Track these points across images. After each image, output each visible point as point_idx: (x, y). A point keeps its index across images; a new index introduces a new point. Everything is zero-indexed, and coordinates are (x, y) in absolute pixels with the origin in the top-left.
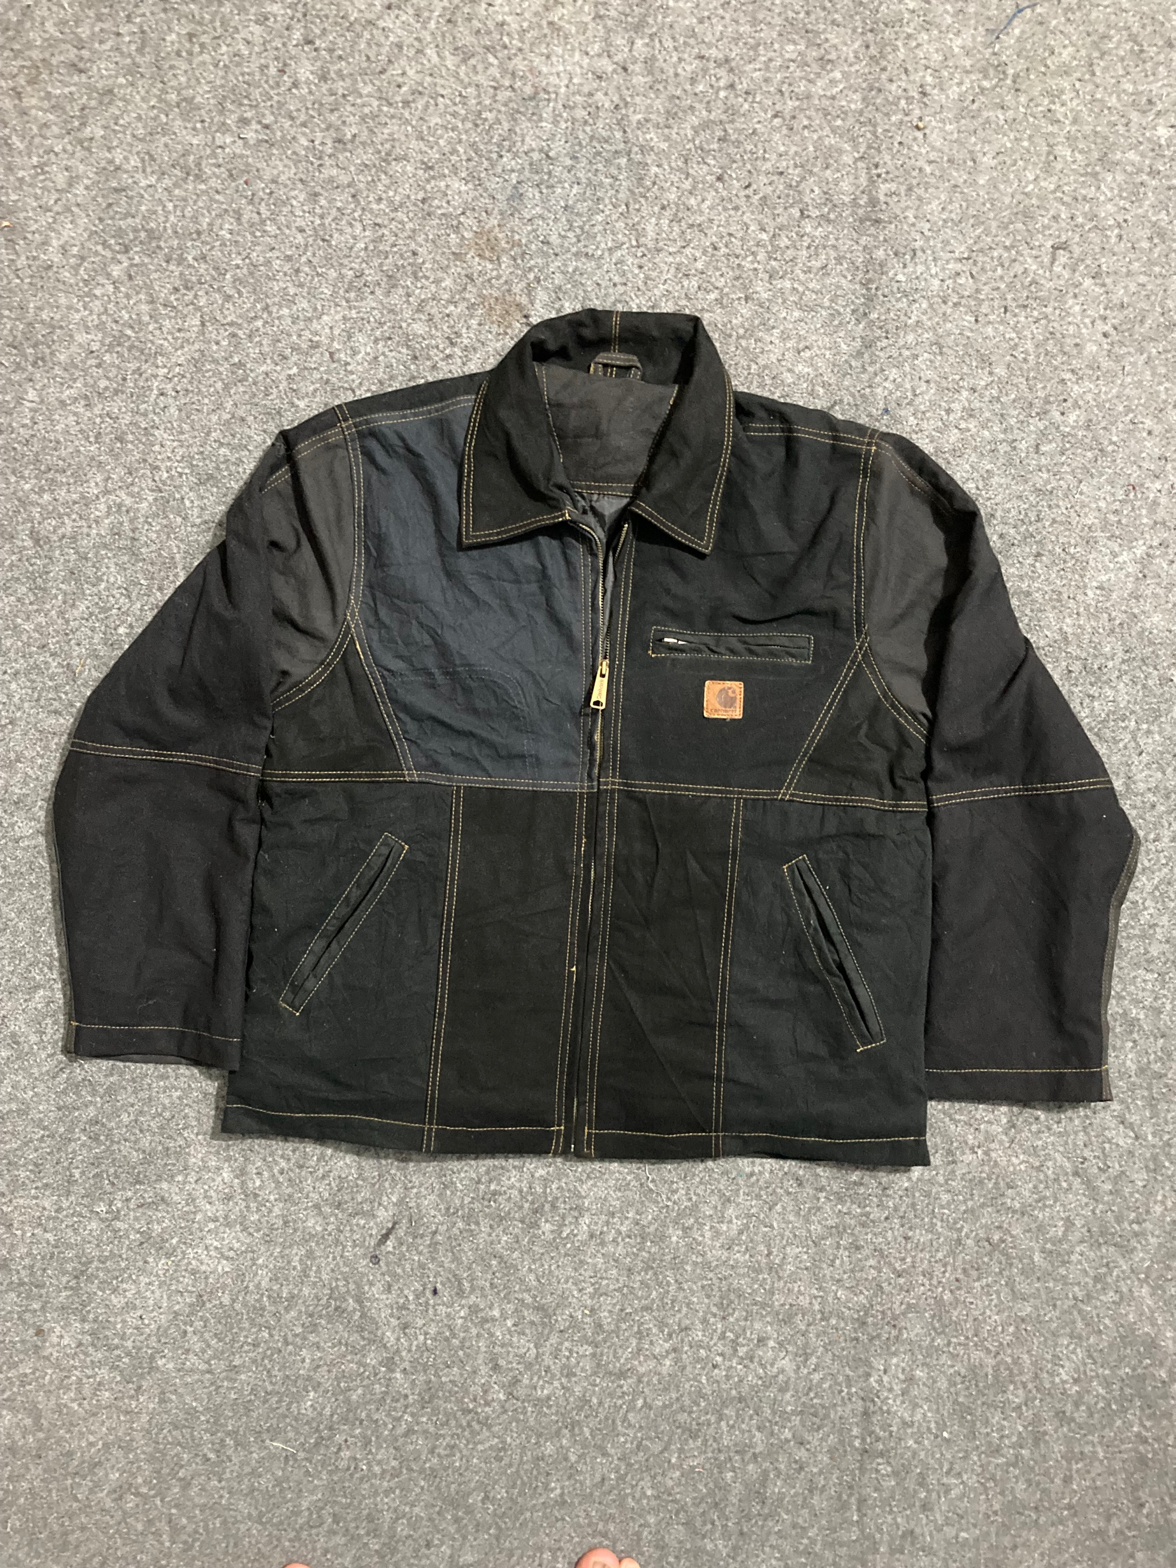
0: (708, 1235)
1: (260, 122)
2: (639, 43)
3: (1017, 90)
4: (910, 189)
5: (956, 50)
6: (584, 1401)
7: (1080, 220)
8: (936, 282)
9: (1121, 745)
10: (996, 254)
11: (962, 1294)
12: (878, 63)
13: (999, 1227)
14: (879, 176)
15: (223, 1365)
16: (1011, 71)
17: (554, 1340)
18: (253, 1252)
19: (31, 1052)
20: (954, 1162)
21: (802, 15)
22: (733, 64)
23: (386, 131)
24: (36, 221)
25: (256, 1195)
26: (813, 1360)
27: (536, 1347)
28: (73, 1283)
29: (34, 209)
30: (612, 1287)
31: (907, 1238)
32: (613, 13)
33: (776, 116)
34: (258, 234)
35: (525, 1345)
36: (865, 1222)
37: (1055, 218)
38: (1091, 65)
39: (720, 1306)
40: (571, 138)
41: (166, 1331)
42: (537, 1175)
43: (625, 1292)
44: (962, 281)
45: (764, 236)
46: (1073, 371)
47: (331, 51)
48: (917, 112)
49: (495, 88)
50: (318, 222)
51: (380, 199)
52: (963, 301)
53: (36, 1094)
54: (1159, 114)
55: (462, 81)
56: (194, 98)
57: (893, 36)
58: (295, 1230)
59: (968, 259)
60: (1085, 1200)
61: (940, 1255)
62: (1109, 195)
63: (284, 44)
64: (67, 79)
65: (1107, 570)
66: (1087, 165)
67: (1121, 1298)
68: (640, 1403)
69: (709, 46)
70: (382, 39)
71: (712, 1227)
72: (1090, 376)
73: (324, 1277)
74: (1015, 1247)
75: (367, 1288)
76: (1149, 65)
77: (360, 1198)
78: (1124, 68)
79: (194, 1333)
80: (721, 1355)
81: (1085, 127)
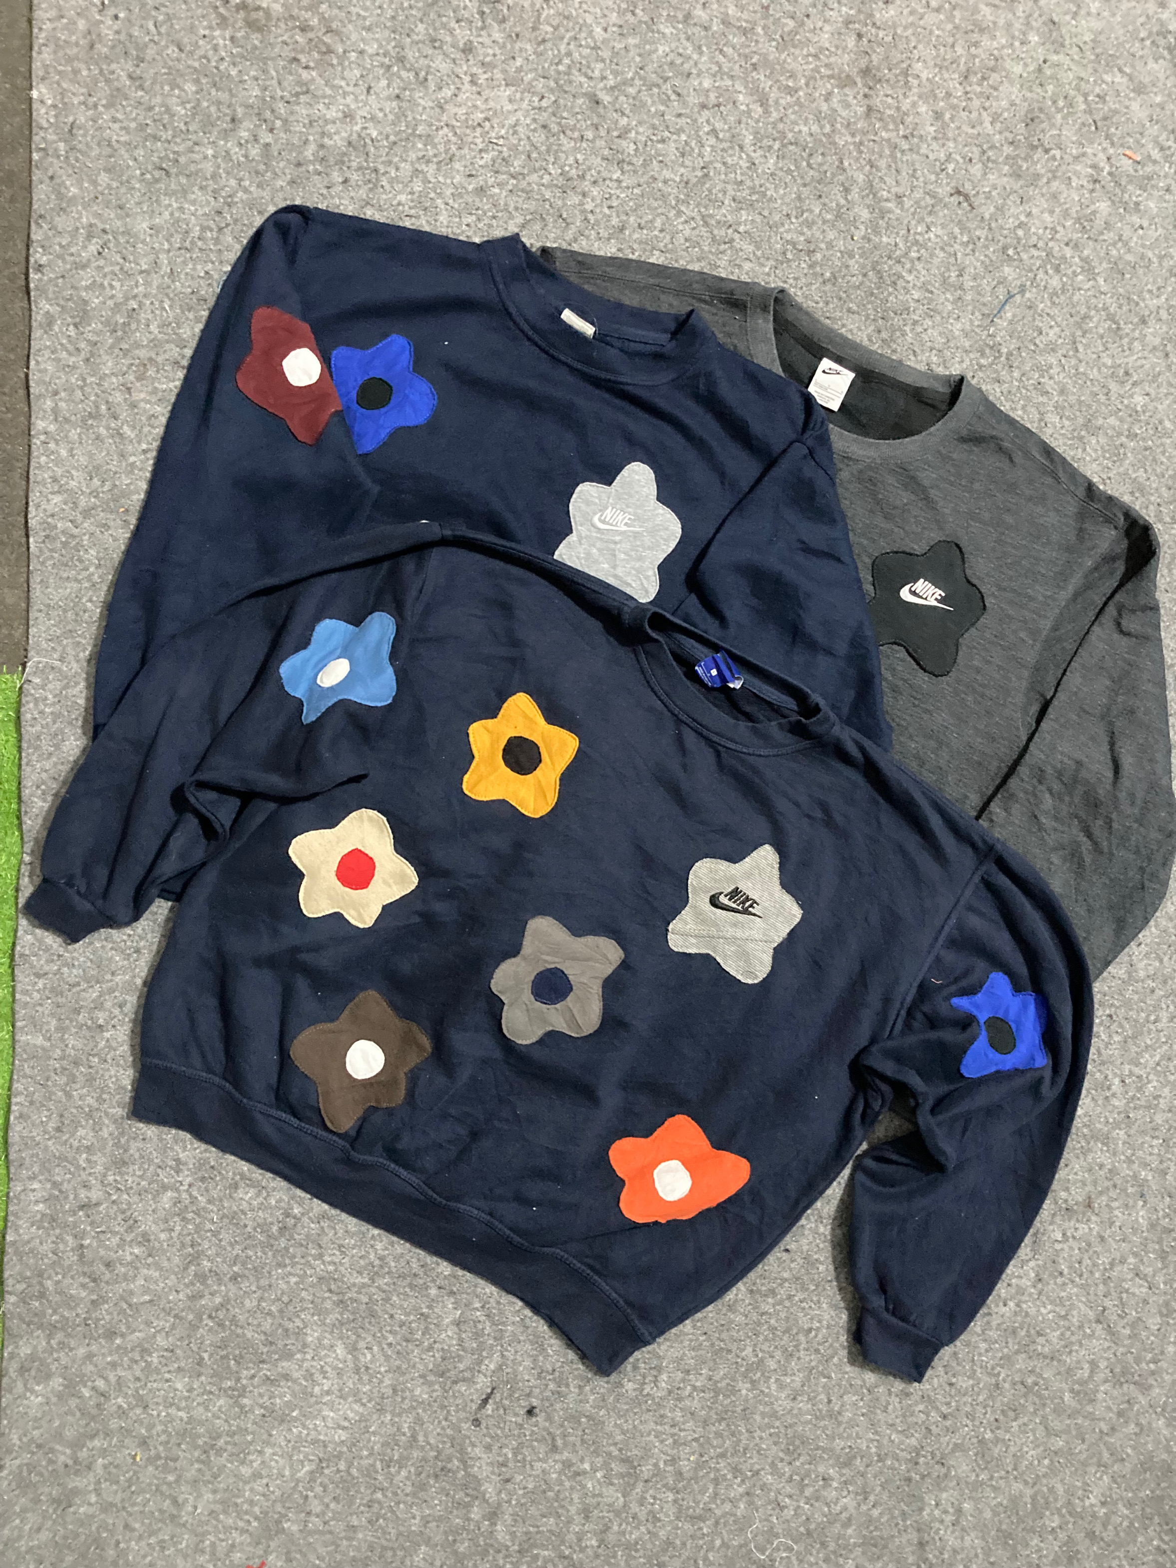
0: (774, 1387)
3: (1011, 367)
5: (957, 333)
6: (669, 1543)
11: (1001, 1433)
13: (1032, 1372)
15: (342, 1525)
16: (1004, 350)
17: (639, 1488)
18: (366, 1420)
21: (821, 305)
25: (367, 1368)
26: (872, 1498)
27: (623, 1495)
28: (203, 1457)
30: (690, 1438)
31: (951, 1384)
35: (613, 1495)
38: (1075, 343)
39: (787, 1451)
43: (703, 1443)
53: (167, 1286)
54: (1135, 384)
57: (902, 323)
58: (404, 1399)
60: (1107, 1344)
61: (981, 1398)
66: (1074, 430)
67: (1142, 1430)
68: (718, 1543)
71: (777, 1380)
73: (432, 1440)
74: (1047, 1389)
75: (469, 1449)
76: (1125, 341)
77: (461, 1366)
78: (1104, 345)
79: (315, 1497)
80: (790, 1497)
81: (1071, 397)
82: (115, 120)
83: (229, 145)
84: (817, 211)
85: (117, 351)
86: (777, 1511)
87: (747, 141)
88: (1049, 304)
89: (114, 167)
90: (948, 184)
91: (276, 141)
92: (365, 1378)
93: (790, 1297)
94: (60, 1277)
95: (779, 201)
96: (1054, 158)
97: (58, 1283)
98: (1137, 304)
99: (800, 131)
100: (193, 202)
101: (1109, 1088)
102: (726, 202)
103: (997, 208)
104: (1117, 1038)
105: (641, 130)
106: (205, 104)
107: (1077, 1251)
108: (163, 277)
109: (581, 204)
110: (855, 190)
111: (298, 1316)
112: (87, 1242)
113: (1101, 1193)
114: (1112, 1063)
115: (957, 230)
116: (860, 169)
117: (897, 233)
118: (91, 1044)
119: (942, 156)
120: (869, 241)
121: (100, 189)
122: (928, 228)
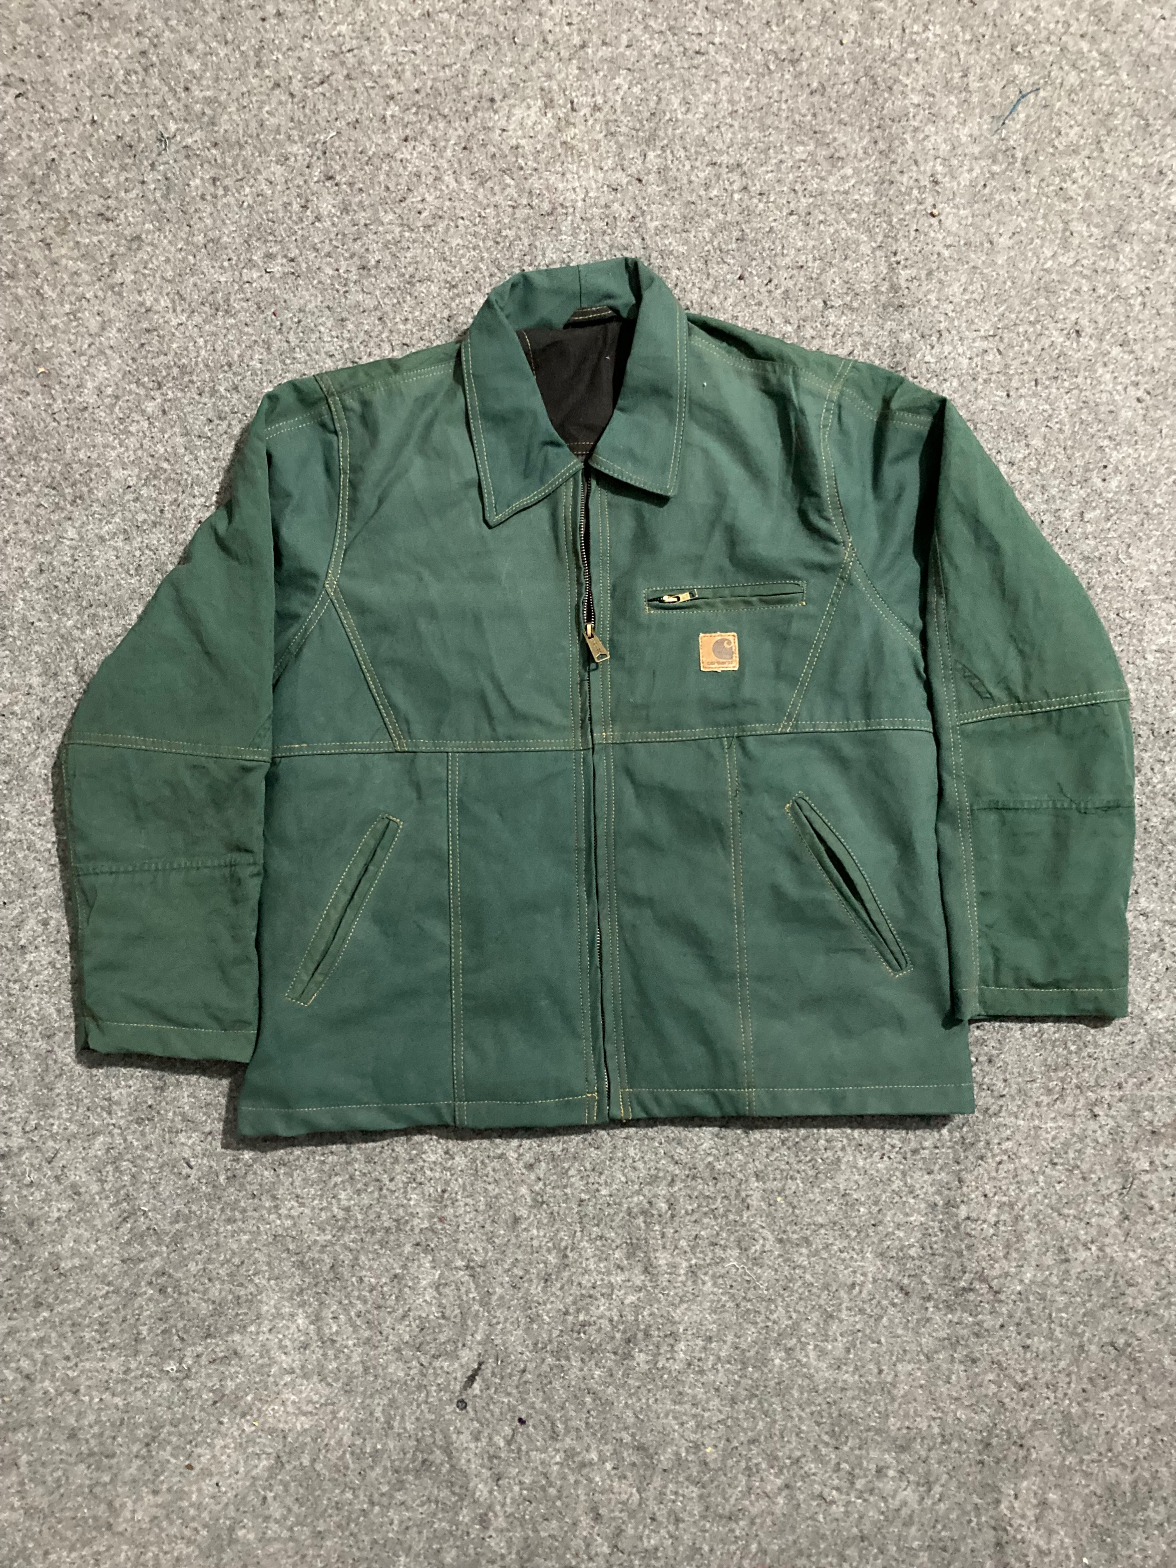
0: (812, 1355)
1: (285, 256)
2: (651, 155)
3: (1027, 172)
4: (930, 273)
5: (964, 139)
6: (694, 1549)
7: (1102, 291)
8: (965, 362)
10: (1021, 330)
11: (1090, 1406)
12: (887, 157)
13: (1123, 1330)
14: (898, 263)
15: (306, 1531)
16: (1019, 155)
17: (657, 1482)
19: (92, 1203)
20: (1067, 1260)
21: (809, 118)
22: (745, 168)
23: (408, 255)
24: (71, 366)
25: (333, 1341)
26: (937, 1489)
27: (638, 1491)
28: (144, 1451)
29: (68, 354)
30: (715, 1420)
31: (1026, 1347)
32: (624, 129)
33: (791, 213)
34: (288, 361)
35: (627, 1491)
36: (979, 1332)
37: (1077, 291)
38: (1099, 142)
39: (832, 1434)
40: (591, 249)
41: (244, 1498)
42: (627, 1302)
43: (730, 1425)
44: (990, 357)
45: (789, 328)
46: (1110, 437)
47: (351, 185)
48: (930, 201)
49: (514, 207)
50: (346, 346)
51: (407, 320)
52: (993, 377)
53: (100, 1248)
54: (1171, 183)
55: (480, 203)
56: (220, 238)
57: (901, 131)
58: (376, 1376)
59: (994, 336)
61: (1062, 1364)
62: (1129, 265)
63: (305, 182)
64: (96, 228)
65: (1165, 632)
66: (1105, 238)
68: (754, 1547)
69: (720, 152)
70: (401, 170)
71: (816, 1346)
72: (1128, 442)
73: (409, 1426)
74: (1142, 1351)
75: (454, 1437)
76: (1156, 138)
77: (442, 1338)
78: (1133, 143)
79: (275, 1498)
80: (838, 1489)
81: (1098, 202)
84: (801, 17)
85: (35, 205)
86: (824, 1506)
88: (1066, 101)
89: (32, 15)
92: (331, 1353)
93: (827, 1247)
95: (757, 9)
98: (1166, 97)
100: (116, 46)
102: (698, 12)
107: (1168, 1183)
108: (84, 125)
109: (538, 24)
111: (251, 1281)
115: (958, 28)
117: (891, 34)
120: (860, 45)
121: (19, 40)
122: (926, 28)
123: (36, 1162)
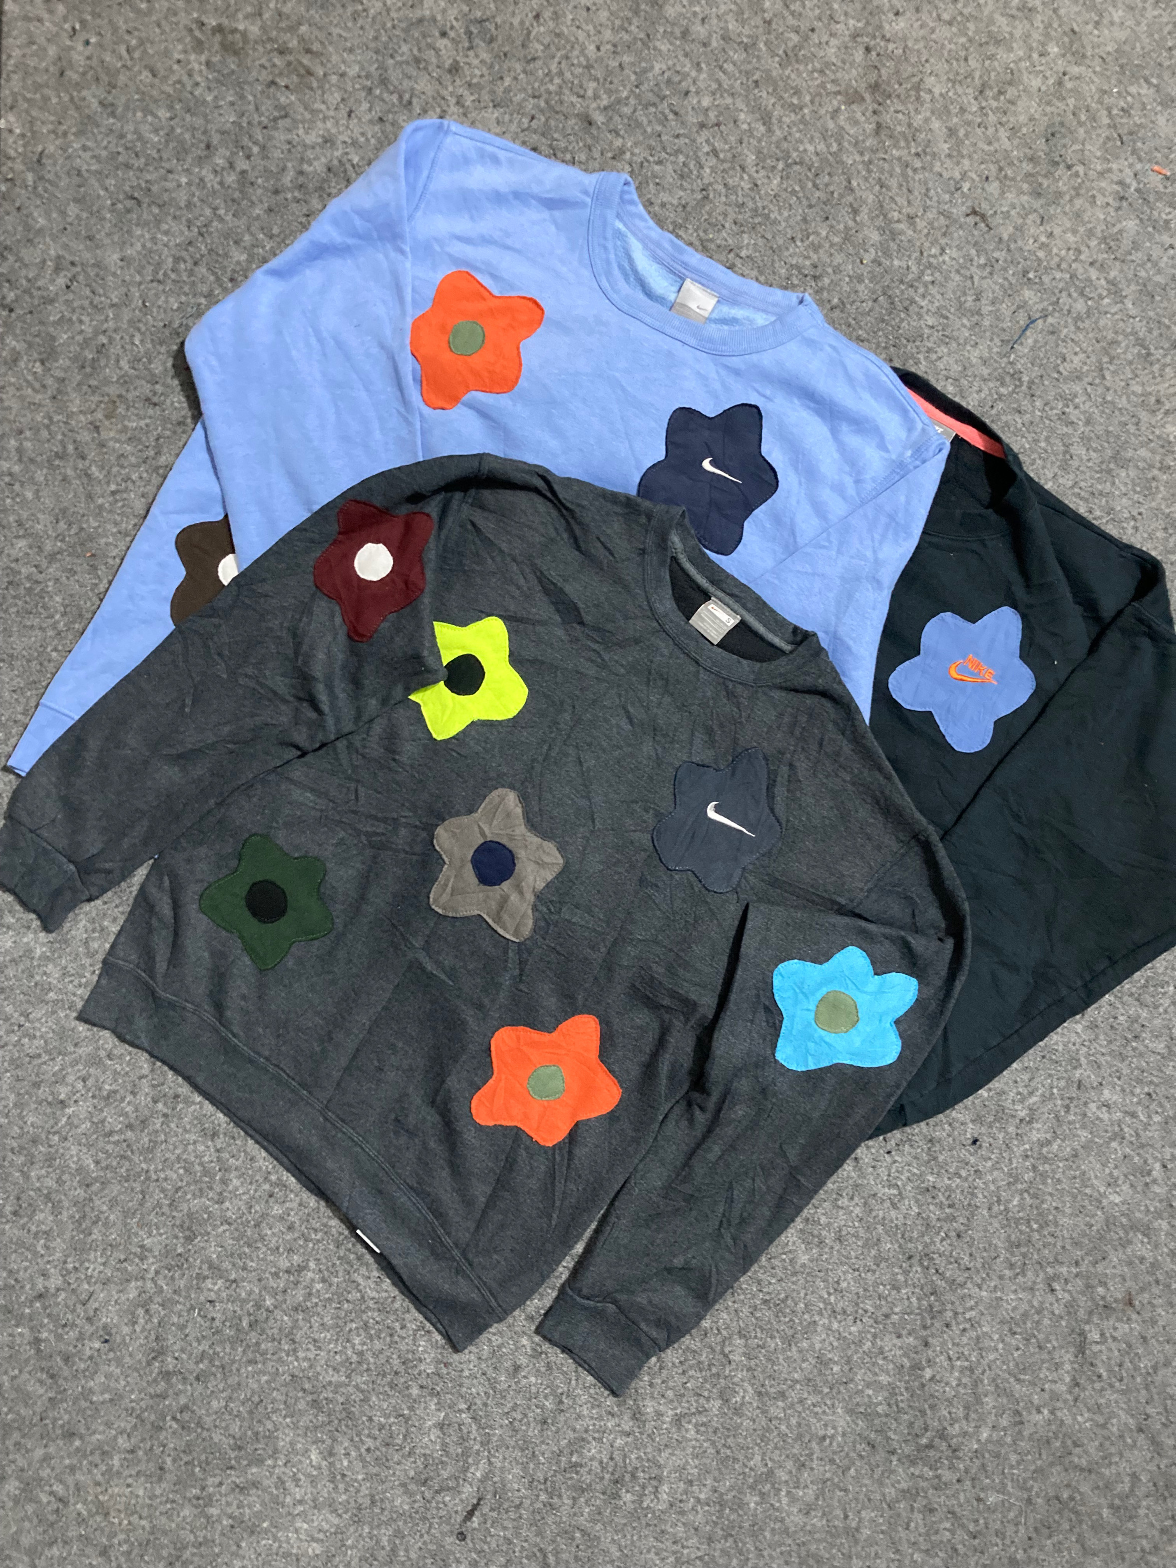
0: (785, 1500)
3: (1033, 396)
5: (974, 361)
9: (1161, 1010)
11: (1034, 1553)
13: (1068, 1486)
16: (1025, 379)
18: (342, 1533)
19: (123, 1343)
20: (1021, 1422)
24: (116, 548)
25: (344, 1476)
29: (113, 534)
30: (693, 1556)
31: (979, 1500)
36: (939, 1486)
38: (1101, 370)
42: (616, 1445)
53: (129, 1383)
54: (1167, 413)
58: (383, 1509)
60: (1150, 1455)
61: (1012, 1515)
62: (1124, 489)
64: (142, 413)
66: (1102, 462)
71: (788, 1493)
73: (413, 1555)
74: (1084, 1504)
76: (1156, 367)
77: (445, 1474)
78: (1133, 371)
81: (1098, 428)
82: (85, 148)
83: (204, 172)
84: (824, 233)
85: (85, 388)
87: (749, 161)
88: (1072, 328)
89: (84, 197)
90: (963, 204)
91: (253, 168)
92: (341, 1486)
93: (801, 1401)
94: (17, 1372)
95: (784, 224)
96: (1077, 175)
97: (14, 1378)
98: (1168, 327)
99: (805, 150)
100: (166, 233)
101: (1149, 1173)
102: (727, 225)
103: (1016, 228)
104: (1157, 1118)
105: (637, 151)
106: (179, 131)
107: (1116, 1353)
108: (134, 310)
110: (865, 210)
111: (269, 1418)
112: (44, 1335)
113: (1142, 1290)
114: (1152, 1146)
115: (973, 252)
116: (871, 189)
117: (909, 257)
118: (52, 1122)
119: (957, 176)
120: (880, 265)
121: (69, 220)
122: (943, 250)
123: (70, 1303)
